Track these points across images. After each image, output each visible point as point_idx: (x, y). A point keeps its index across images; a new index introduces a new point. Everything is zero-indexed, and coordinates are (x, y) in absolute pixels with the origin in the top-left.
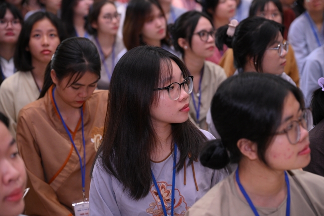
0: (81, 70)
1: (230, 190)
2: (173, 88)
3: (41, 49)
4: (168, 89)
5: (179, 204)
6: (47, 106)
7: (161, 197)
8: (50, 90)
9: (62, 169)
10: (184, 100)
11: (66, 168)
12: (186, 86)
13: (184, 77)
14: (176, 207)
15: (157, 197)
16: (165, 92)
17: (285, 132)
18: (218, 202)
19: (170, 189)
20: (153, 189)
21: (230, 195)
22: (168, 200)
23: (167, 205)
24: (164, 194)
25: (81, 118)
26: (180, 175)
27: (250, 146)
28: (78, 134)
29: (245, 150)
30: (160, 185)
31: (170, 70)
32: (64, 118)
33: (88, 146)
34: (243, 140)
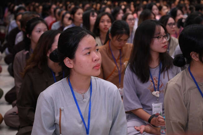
0: (122, 33)
1: (186, 75)
2: (160, 37)
3: (104, 27)
4: (158, 37)
5: (161, 86)
6: (106, 48)
7: (154, 83)
8: (108, 42)
9: (111, 75)
10: (165, 43)
11: (113, 74)
12: (166, 38)
13: (166, 33)
14: (160, 87)
15: (152, 83)
16: (157, 39)
18: (181, 79)
19: (157, 80)
20: (150, 79)
21: (186, 77)
22: (157, 85)
23: (156, 87)
24: (155, 82)
25: (120, 54)
26: (162, 75)
27: (196, 55)
28: (119, 61)
29: (194, 57)
30: (154, 78)
31: (159, 30)
32: (113, 54)
33: (122, 66)
34: (193, 52)
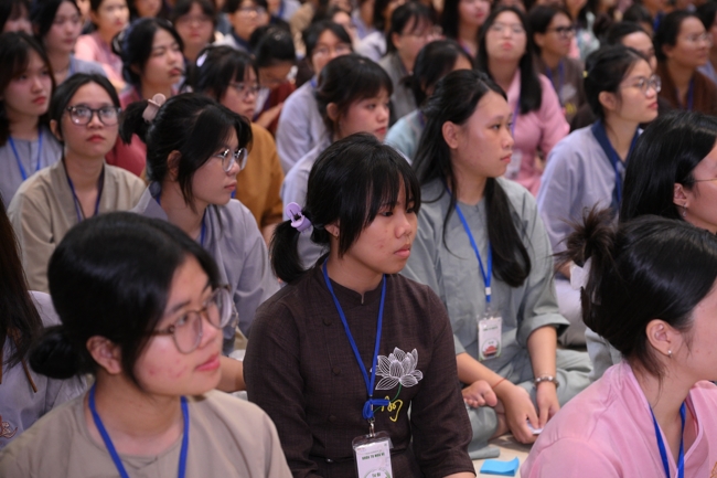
17: (170, 331)
27: (110, 350)
29: (101, 355)
34: (97, 339)
